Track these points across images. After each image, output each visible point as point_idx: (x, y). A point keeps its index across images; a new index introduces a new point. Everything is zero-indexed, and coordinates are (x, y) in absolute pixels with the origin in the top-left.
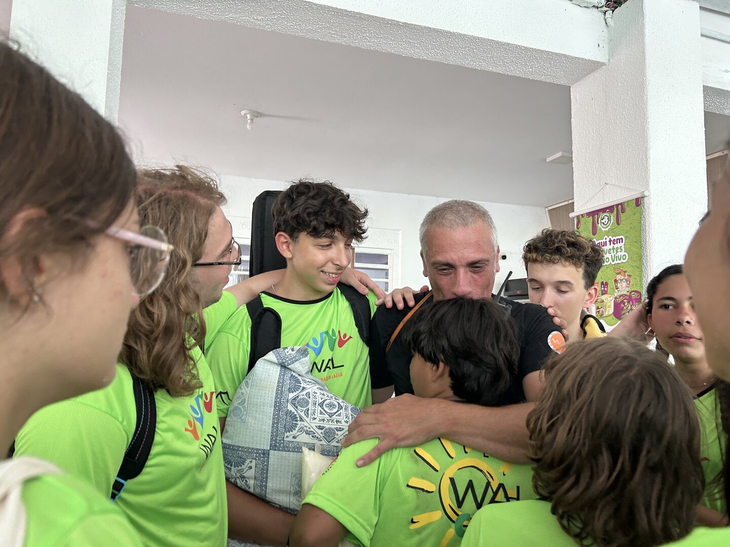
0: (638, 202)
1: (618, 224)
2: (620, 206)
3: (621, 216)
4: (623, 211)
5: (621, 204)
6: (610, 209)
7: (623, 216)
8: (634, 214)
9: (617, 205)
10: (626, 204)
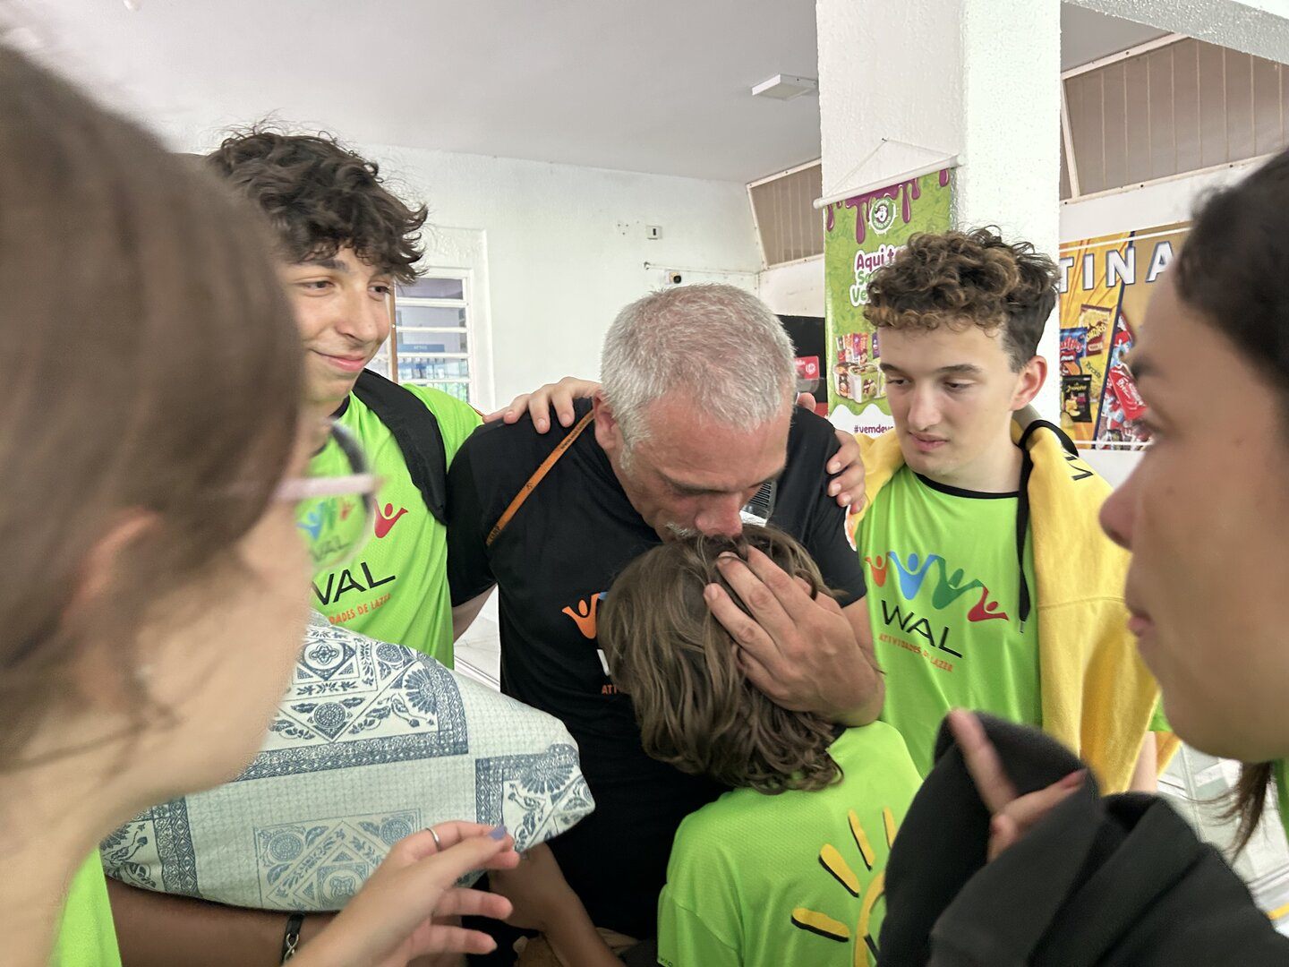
0: (945, 177)
1: (906, 221)
2: (910, 186)
3: (912, 205)
4: (916, 195)
5: (912, 181)
6: (891, 191)
7: (915, 206)
8: (937, 201)
9: (905, 184)
10: (921, 181)
